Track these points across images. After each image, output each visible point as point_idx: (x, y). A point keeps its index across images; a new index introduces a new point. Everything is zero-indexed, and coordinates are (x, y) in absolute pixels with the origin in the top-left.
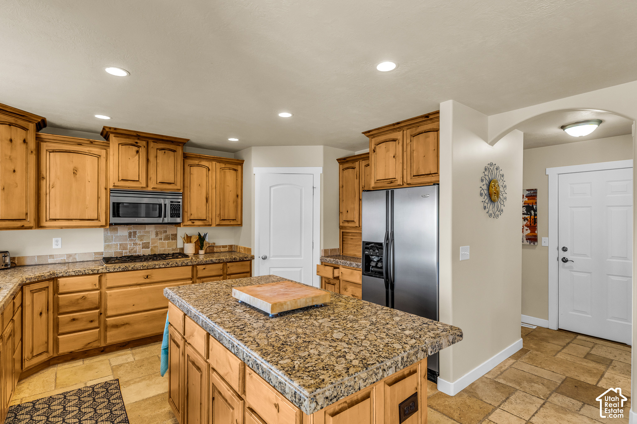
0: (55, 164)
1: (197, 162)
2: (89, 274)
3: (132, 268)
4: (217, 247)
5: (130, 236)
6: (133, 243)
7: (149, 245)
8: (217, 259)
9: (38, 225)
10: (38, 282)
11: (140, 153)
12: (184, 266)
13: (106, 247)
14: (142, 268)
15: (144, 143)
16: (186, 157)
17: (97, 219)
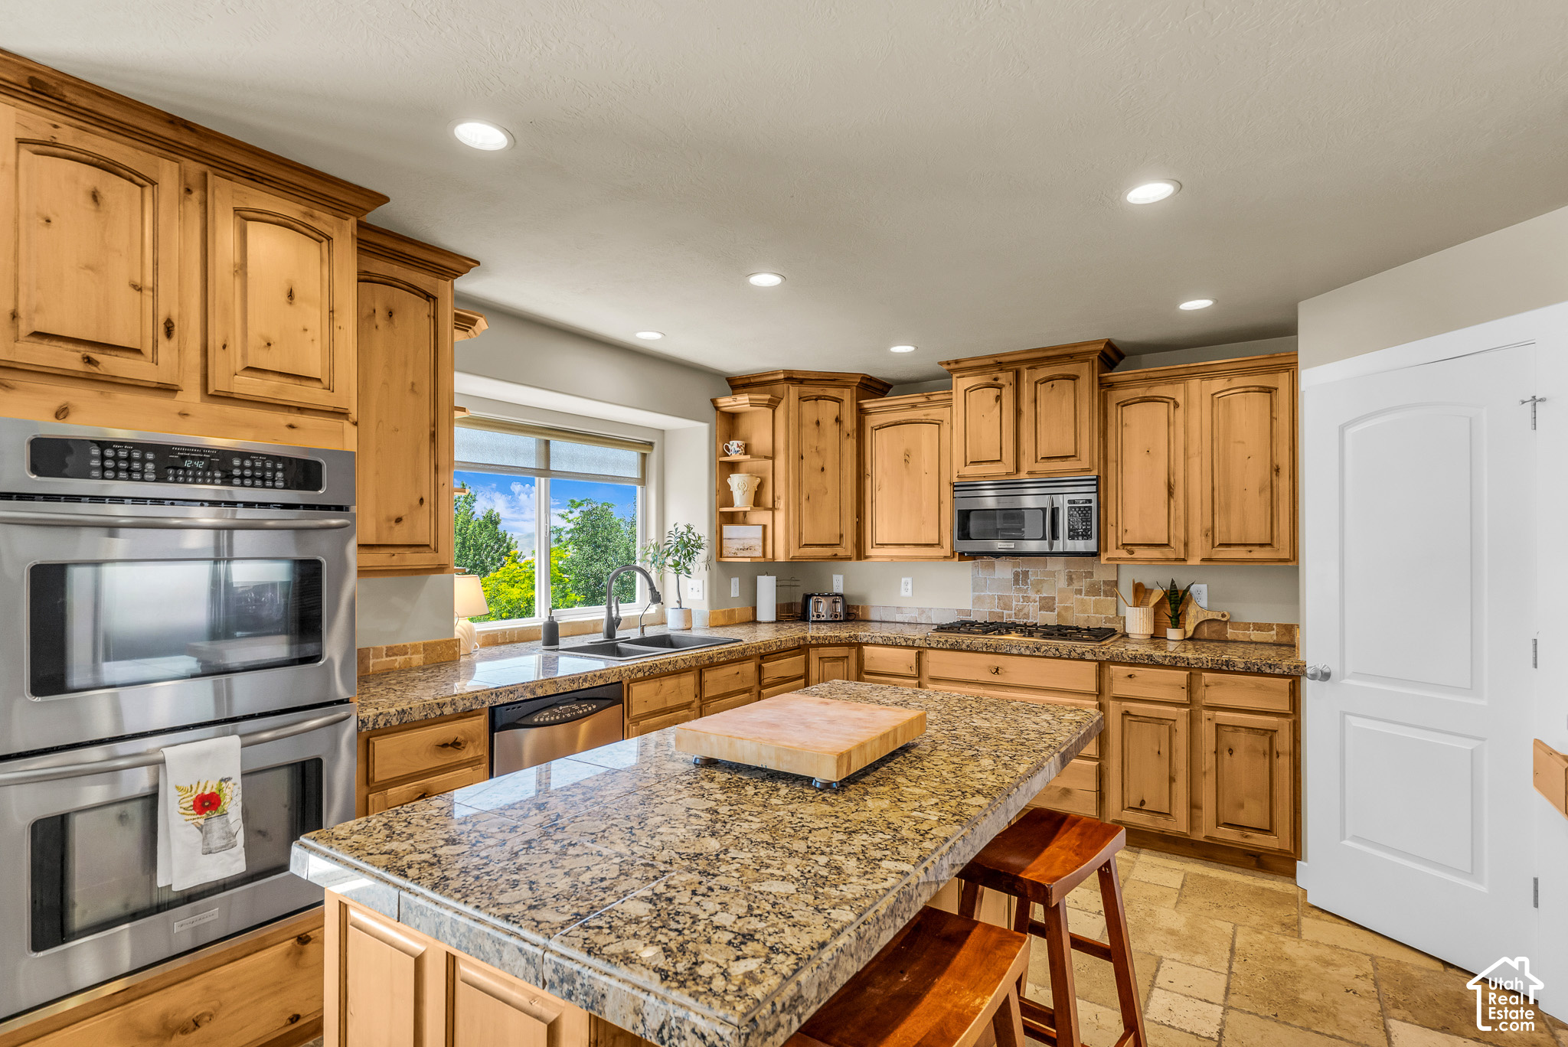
0: (883, 447)
1: (1140, 392)
2: (901, 646)
3: (968, 646)
4: (1236, 626)
5: (1016, 581)
6: (1023, 597)
7: (1054, 604)
8: (1166, 657)
9: (861, 554)
10: (830, 645)
11: (1004, 400)
12: (1074, 659)
13: (978, 600)
14: (985, 650)
15: (1010, 375)
16: (1111, 386)
17: (939, 544)
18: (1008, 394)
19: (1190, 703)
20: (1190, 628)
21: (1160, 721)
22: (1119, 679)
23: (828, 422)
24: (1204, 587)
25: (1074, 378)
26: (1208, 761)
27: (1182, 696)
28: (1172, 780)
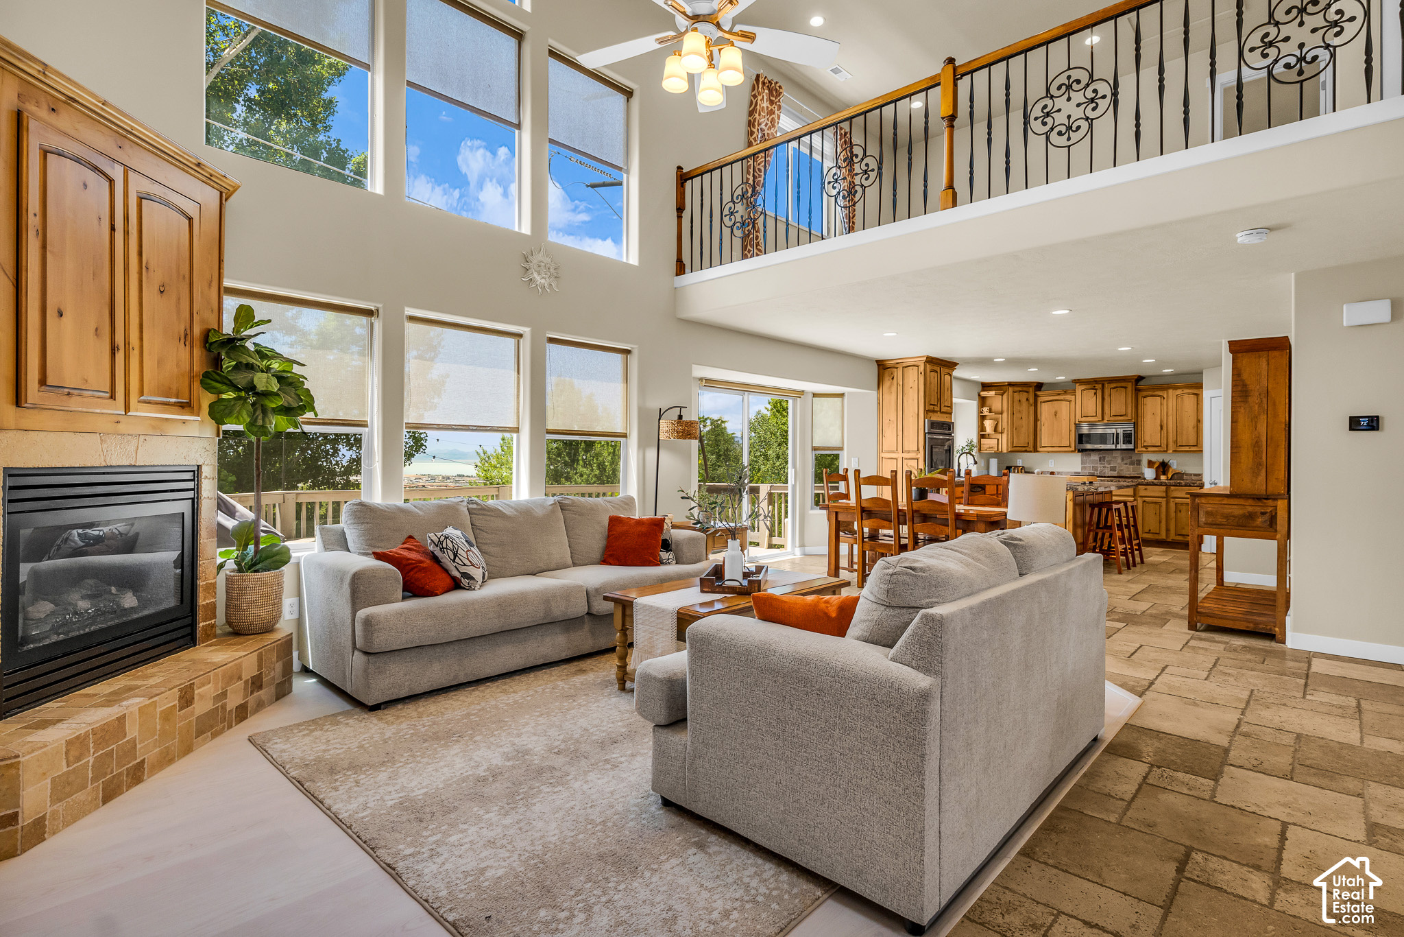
0: (1045, 410)
1: (1150, 393)
4: (1187, 474)
5: (1100, 461)
6: (1104, 465)
7: (1116, 468)
9: (1035, 450)
11: (1097, 395)
13: (1084, 466)
15: (1100, 386)
16: (1140, 390)
17: (1070, 446)
18: (1099, 393)
19: (1167, 497)
20: (1170, 476)
21: (1156, 503)
22: (1142, 491)
23: (1024, 400)
24: (1175, 461)
25: (1126, 388)
26: (1173, 515)
27: (1164, 495)
28: (1160, 522)
